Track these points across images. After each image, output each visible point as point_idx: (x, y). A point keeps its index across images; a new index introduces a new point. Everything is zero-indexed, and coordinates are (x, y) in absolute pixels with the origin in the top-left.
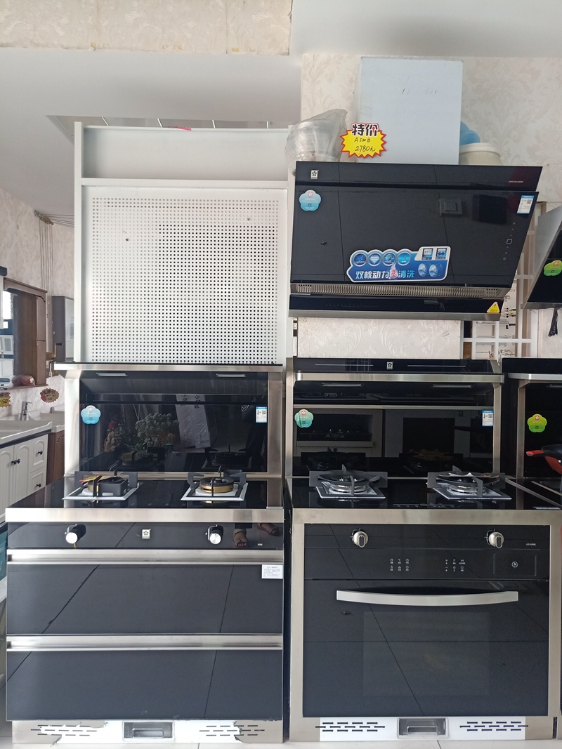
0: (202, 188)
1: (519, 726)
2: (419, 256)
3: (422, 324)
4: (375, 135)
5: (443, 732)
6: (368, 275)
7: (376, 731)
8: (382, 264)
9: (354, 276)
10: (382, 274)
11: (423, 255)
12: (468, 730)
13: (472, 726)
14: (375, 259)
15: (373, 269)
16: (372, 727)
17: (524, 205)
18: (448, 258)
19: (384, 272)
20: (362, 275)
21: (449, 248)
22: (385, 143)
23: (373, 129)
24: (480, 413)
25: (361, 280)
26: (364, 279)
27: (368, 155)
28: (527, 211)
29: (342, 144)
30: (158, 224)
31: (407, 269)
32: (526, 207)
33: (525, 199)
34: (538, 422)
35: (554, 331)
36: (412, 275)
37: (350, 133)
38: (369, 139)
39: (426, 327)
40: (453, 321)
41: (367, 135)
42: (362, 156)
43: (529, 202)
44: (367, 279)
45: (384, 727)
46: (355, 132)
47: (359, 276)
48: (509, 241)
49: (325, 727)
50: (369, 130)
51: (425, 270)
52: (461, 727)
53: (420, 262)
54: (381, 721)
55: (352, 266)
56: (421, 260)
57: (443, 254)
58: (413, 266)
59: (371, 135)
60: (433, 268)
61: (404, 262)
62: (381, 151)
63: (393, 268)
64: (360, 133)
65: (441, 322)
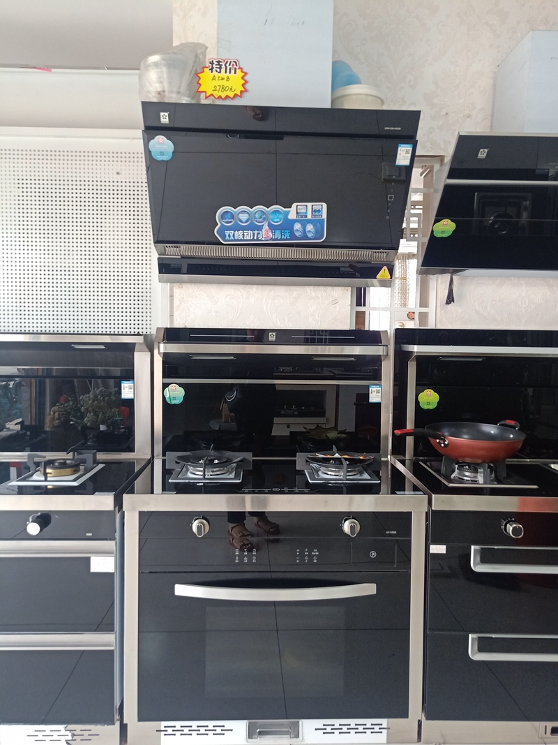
0: (64, 137)
1: (380, 729)
2: (292, 213)
3: (309, 291)
4: (235, 73)
5: (297, 736)
6: (238, 234)
7: (223, 734)
8: (252, 223)
9: (223, 237)
10: (254, 234)
11: (297, 213)
12: (324, 733)
13: (329, 729)
14: (244, 217)
15: (243, 229)
16: (219, 730)
17: (402, 156)
18: (325, 216)
19: (256, 232)
20: (232, 235)
21: (325, 206)
22: (246, 82)
23: (234, 66)
24: (367, 387)
25: (232, 240)
26: (235, 240)
27: (227, 97)
28: (406, 162)
29: (198, 83)
30: (16, 177)
31: (280, 228)
32: (405, 158)
33: (403, 149)
34: (430, 399)
35: (450, 299)
36: (287, 235)
37: (207, 70)
38: (228, 78)
39: (313, 294)
40: (343, 288)
41: (226, 72)
42: (220, 97)
43: (407, 152)
44: (238, 240)
45: (231, 730)
46: (212, 69)
47: (229, 236)
48: (391, 197)
49: (166, 731)
50: (228, 68)
51: (301, 229)
52: (316, 729)
53: (294, 221)
54: (228, 724)
55: (219, 225)
56: (295, 218)
57: (319, 211)
58: (287, 225)
59: (230, 73)
60: (310, 227)
61: (277, 221)
62: (241, 92)
63: (266, 227)
64: (218, 70)
65: (329, 289)
